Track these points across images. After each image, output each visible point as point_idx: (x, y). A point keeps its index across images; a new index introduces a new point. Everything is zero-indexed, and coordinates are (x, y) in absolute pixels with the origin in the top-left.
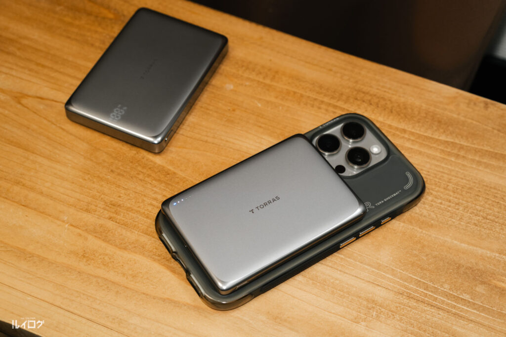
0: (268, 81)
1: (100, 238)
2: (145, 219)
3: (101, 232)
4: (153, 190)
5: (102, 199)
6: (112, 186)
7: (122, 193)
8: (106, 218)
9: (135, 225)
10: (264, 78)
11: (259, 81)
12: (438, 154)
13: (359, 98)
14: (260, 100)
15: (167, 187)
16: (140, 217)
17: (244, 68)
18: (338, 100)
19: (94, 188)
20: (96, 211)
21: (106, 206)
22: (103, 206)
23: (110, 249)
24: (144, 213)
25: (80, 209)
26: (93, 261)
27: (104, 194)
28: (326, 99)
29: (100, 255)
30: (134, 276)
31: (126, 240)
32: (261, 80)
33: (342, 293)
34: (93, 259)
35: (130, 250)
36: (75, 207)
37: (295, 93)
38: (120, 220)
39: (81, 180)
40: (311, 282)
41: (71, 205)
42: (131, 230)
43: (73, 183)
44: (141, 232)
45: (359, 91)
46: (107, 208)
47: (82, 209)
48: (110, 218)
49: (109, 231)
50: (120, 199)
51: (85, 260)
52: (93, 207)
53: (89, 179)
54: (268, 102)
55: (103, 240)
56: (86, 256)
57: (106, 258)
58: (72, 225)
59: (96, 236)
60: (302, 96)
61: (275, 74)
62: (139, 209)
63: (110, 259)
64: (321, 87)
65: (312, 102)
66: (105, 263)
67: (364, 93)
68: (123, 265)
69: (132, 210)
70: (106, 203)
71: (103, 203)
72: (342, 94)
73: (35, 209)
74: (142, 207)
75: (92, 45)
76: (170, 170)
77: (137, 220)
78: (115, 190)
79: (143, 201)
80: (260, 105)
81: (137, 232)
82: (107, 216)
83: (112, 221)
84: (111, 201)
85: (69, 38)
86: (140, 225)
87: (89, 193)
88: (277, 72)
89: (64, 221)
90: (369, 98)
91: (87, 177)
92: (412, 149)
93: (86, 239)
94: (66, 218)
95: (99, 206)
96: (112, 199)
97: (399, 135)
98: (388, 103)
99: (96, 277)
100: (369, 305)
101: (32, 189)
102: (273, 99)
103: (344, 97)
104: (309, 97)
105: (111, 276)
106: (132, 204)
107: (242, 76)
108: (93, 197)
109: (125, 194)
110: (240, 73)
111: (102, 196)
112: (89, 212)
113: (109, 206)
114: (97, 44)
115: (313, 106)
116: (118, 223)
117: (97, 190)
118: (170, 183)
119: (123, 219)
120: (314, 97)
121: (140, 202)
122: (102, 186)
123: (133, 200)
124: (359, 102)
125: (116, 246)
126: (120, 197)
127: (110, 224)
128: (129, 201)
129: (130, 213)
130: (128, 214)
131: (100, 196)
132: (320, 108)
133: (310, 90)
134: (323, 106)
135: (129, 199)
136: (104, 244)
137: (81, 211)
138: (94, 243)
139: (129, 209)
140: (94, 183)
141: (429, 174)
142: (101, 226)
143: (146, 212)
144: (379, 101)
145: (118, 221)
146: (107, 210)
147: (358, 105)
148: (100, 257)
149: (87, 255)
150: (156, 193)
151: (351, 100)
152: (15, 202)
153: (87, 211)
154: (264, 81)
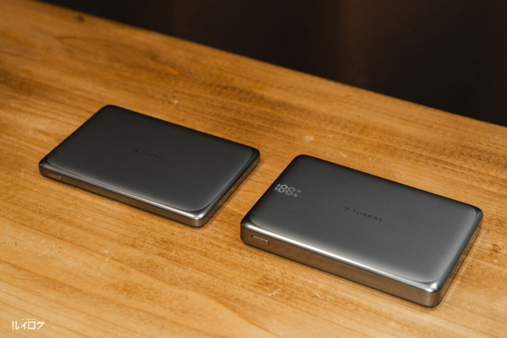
0: (355, 135)
1: (145, 273)
2: (202, 257)
3: (148, 267)
5: (151, 235)
7: (176, 231)
8: (155, 254)
9: (189, 263)
10: (351, 132)
11: (344, 134)
13: (465, 153)
14: (345, 151)
15: (230, 228)
16: (196, 255)
17: (327, 122)
18: (440, 155)
19: (144, 225)
20: (143, 246)
21: (157, 242)
22: (152, 243)
23: (157, 284)
26: (135, 295)
27: (154, 231)
28: (425, 153)
29: (145, 289)
30: (184, 312)
31: (177, 276)
32: (347, 133)
34: (136, 293)
35: (181, 286)
36: (119, 242)
37: (387, 146)
38: (171, 256)
39: (128, 217)
41: (114, 240)
42: (183, 267)
43: (119, 219)
44: (196, 269)
45: (465, 147)
46: (157, 244)
47: (127, 244)
48: (160, 254)
49: (157, 266)
50: (173, 236)
51: (126, 293)
52: (141, 243)
54: (355, 154)
55: (150, 275)
56: (127, 289)
57: (152, 292)
58: (113, 259)
59: (140, 271)
60: (396, 149)
61: (365, 128)
62: (194, 247)
63: (156, 293)
64: (419, 141)
65: (408, 155)
66: (149, 297)
67: (471, 148)
68: (171, 301)
69: (187, 248)
70: (156, 239)
71: (153, 240)
72: (444, 149)
73: (71, 242)
74: (200, 245)
75: (152, 97)
76: (234, 211)
77: (192, 257)
78: (168, 228)
79: (201, 240)
80: (345, 156)
81: (191, 269)
82: (156, 252)
83: (162, 256)
84: (162, 238)
85: (127, 90)
86: (195, 262)
87: (137, 230)
88: (366, 127)
89: (104, 255)
90: (478, 153)
93: (129, 273)
94: (106, 252)
95: (147, 242)
96: (163, 236)
99: (137, 310)
101: (70, 223)
102: (361, 151)
104: (404, 150)
105: (156, 310)
106: (187, 242)
107: (324, 129)
108: (141, 233)
109: (180, 232)
110: (323, 126)
111: (152, 233)
112: (136, 248)
113: (159, 243)
114: (158, 96)
115: (409, 159)
116: (169, 259)
117: (146, 227)
119: (176, 255)
120: (411, 150)
121: (197, 240)
123: (189, 238)
124: (465, 157)
125: (165, 281)
126: (173, 234)
127: (159, 260)
128: (184, 239)
129: (184, 251)
130: (182, 251)
131: (149, 233)
132: (417, 161)
133: (406, 144)
134: (422, 159)
135: (184, 237)
136: (150, 279)
137: (125, 245)
138: (136, 277)
139: (183, 247)
140: (143, 220)
142: (148, 261)
143: (204, 250)
144: (490, 157)
145: (169, 257)
146: (157, 247)
147: (464, 160)
148: (144, 291)
149: (129, 289)
151: (457, 155)
152: (48, 234)
153: (133, 246)
154: (350, 135)
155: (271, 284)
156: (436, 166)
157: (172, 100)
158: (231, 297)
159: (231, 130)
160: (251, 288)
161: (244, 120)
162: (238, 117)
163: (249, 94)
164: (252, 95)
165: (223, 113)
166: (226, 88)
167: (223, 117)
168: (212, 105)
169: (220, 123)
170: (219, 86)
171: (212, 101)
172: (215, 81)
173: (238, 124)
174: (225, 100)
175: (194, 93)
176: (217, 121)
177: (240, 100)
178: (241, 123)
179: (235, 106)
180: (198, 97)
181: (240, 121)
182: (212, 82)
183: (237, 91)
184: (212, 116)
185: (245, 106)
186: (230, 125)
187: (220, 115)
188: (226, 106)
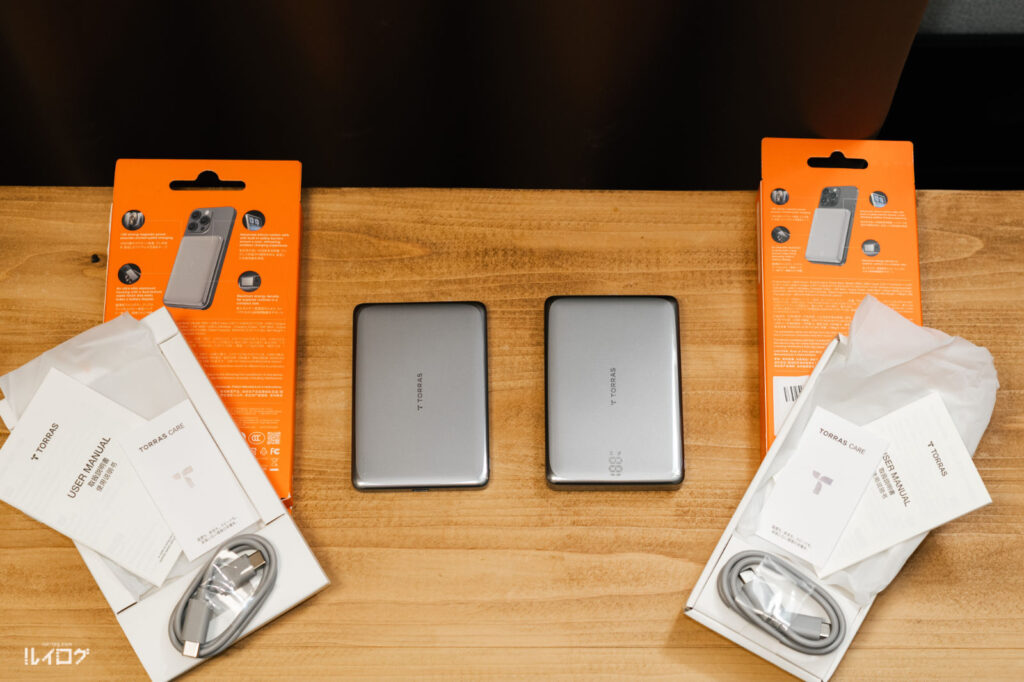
0: (654, 270)
9: (605, 521)
11: (644, 274)
16: (605, 508)
17: (617, 263)
18: (747, 262)
22: (558, 513)
28: (732, 267)
30: (637, 580)
31: (604, 541)
32: (645, 270)
34: (583, 579)
35: (615, 552)
36: (528, 526)
37: (692, 272)
39: (515, 491)
41: (523, 527)
42: (603, 528)
43: (508, 498)
44: (616, 526)
46: (564, 512)
47: (536, 526)
48: (574, 523)
49: (581, 539)
51: (575, 583)
52: (547, 518)
53: (522, 485)
55: (582, 552)
57: (597, 572)
58: (538, 550)
59: (571, 552)
60: (703, 274)
61: (657, 255)
62: (597, 499)
63: (601, 571)
64: (718, 252)
65: (718, 278)
77: (603, 513)
82: (569, 522)
83: (577, 525)
86: (610, 518)
88: (658, 252)
91: (519, 484)
93: (563, 559)
95: (553, 513)
99: (597, 598)
101: (468, 524)
104: (711, 272)
105: (613, 590)
107: (620, 274)
110: (616, 271)
120: (717, 269)
125: (599, 553)
127: (578, 531)
132: (731, 282)
133: (709, 262)
134: (733, 278)
136: (584, 557)
138: (574, 559)
142: (569, 537)
145: (584, 523)
152: (459, 548)
153: (543, 525)
154: (650, 272)
155: (688, 511)
158: (664, 542)
160: (675, 524)
161: (535, 297)
162: (527, 296)
163: (515, 252)
164: (519, 252)
165: (508, 295)
166: (486, 252)
167: (512, 303)
168: (489, 288)
169: (515, 313)
170: (477, 254)
171: (485, 281)
172: (468, 247)
173: (534, 307)
174: (498, 274)
175: (458, 277)
176: (510, 313)
177: (513, 266)
178: (535, 304)
179: (513, 279)
180: (467, 281)
181: (532, 301)
182: (465, 249)
183: (501, 253)
184: (500, 306)
185: (524, 275)
186: (527, 313)
187: (506, 301)
188: (504, 284)
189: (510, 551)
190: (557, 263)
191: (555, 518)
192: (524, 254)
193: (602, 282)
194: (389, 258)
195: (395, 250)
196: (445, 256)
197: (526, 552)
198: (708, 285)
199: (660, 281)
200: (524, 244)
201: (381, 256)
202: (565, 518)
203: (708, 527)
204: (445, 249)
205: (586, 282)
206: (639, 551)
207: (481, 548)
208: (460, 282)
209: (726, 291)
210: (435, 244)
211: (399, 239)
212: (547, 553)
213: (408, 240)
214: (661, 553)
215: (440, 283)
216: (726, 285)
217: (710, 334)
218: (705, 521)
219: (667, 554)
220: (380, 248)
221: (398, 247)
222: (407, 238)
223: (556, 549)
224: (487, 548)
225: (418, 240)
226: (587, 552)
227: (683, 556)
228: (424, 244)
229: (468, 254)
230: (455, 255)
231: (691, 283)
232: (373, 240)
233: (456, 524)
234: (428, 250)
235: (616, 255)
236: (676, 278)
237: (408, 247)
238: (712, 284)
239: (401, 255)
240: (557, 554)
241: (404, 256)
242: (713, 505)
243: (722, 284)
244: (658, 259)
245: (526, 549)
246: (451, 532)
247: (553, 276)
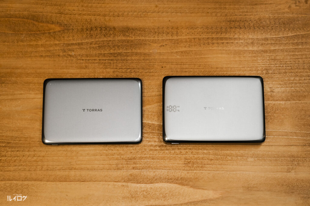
0: (175, 38)
2: (152, 160)
3: (133, 179)
4: (147, 141)
6: (124, 148)
7: (131, 150)
9: (149, 167)
10: (172, 36)
11: (170, 39)
12: (291, 47)
13: (232, 27)
14: (177, 53)
15: (154, 136)
16: (149, 161)
17: (157, 34)
18: (221, 33)
19: (115, 153)
22: (126, 163)
24: (150, 157)
25: (115, 170)
27: (122, 155)
28: (214, 36)
29: (140, 192)
30: (164, 197)
31: (149, 177)
33: (275, 159)
34: (138, 197)
35: (154, 183)
36: (111, 170)
37: (194, 39)
39: (105, 152)
40: (256, 159)
41: (108, 170)
42: (148, 170)
43: (101, 155)
44: (154, 169)
45: (230, 21)
46: (129, 163)
48: (134, 168)
49: (137, 176)
51: (134, 199)
52: (121, 166)
53: (108, 149)
54: (182, 52)
55: (137, 183)
56: (133, 197)
57: (145, 193)
59: (132, 183)
60: (199, 39)
61: (177, 30)
62: (146, 156)
64: (207, 28)
65: (207, 42)
66: (145, 196)
68: (155, 193)
69: (142, 158)
71: (125, 161)
72: (221, 28)
74: (147, 153)
76: (149, 123)
78: (126, 149)
79: (145, 149)
80: (178, 56)
81: (152, 170)
82: (131, 168)
83: (135, 169)
86: (152, 165)
87: (114, 158)
88: (177, 28)
90: (238, 24)
92: (275, 50)
93: (128, 187)
96: (128, 156)
97: (265, 44)
98: (250, 22)
100: (291, 159)
101: (81, 169)
102: (184, 49)
103: (224, 30)
104: (203, 38)
105: (152, 202)
106: (140, 155)
107: (158, 40)
108: (117, 159)
110: (156, 38)
111: (122, 157)
113: (128, 161)
114: (61, 54)
117: (117, 154)
118: (154, 132)
119: (141, 165)
121: (144, 151)
122: (118, 150)
124: (233, 30)
125: (146, 183)
126: (131, 153)
127: (136, 172)
128: (138, 153)
130: (141, 161)
132: (213, 44)
133: (202, 33)
136: (138, 185)
138: (134, 186)
139: (141, 158)
140: (112, 150)
141: (291, 63)
142: (131, 175)
144: (245, 24)
145: (138, 168)
147: (234, 32)
150: (149, 141)
151: (229, 30)
152: (76, 181)
153: (118, 169)
154: (173, 38)
155: (190, 162)
156: (223, 43)
157: (70, 53)
158: (178, 178)
159: (114, 63)
160: (183, 168)
161: (116, 52)
162: (112, 51)
163: (106, 28)
164: (108, 29)
165: (102, 51)
166: (92, 29)
167: (104, 55)
168: (93, 47)
169: (105, 60)
170: (87, 30)
171: (91, 44)
172: (83, 26)
173: (115, 57)
174: (97, 40)
175: (78, 42)
176: (103, 60)
177: (105, 36)
178: (116, 55)
179: (105, 42)
180: (82, 44)
181: (115, 54)
182: (81, 27)
183: (99, 29)
184: (98, 57)
185: (110, 41)
186: (112, 60)
187: (101, 54)
188: (100, 45)
189: (101, 183)
190: (127, 34)
191: (124, 166)
192: (110, 29)
193: (149, 44)
194: (43, 32)
195: (46, 28)
196: (71, 31)
197: (110, 183)
198: (202, 45)
199: (178, 43)
200: (111, 24)
201: (39, 31)
202: (129, 165)
203: (200, 170)
204: (71, 27)
205: (141, 44)
206: (165, 182)
207: (88, 181)
208: (79, 44)
209: (211, 48)
210: (66, 25)
211: (48, 22)
212: (120, 184)
213: (53, 23)
214: (176, 183)
215: (69, 45)
216: (211, 45)
217: (203, 70)
218: (198, 167)
219: (179, 184)
220: (39, 27)
221: (48, 27)
222: (52, 21)
223: (124, 182)
224: (90, 181)
225: (58, 23)
226: (140, 183)
227: (187, 185)
228: (61, 25)
229: (82, 30)
230: (76, 30)
231: (193, 44)
232: (36, 23)
233: (75, 169)
234: (63, 28)
235: (156, 30)
236: (186, 42)
237: (53, 26)
238: (204, 44)
239: (49, 30)
240: (124, 184)
241: (51, 31)
242: (203, 158)
243: (209, 44)
244: (177, 32)
245: (109, 181)
246: (72, 173)
247: (125, 41)
